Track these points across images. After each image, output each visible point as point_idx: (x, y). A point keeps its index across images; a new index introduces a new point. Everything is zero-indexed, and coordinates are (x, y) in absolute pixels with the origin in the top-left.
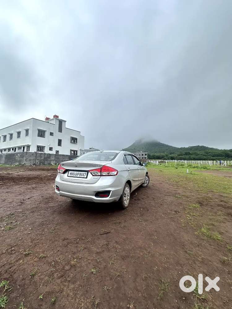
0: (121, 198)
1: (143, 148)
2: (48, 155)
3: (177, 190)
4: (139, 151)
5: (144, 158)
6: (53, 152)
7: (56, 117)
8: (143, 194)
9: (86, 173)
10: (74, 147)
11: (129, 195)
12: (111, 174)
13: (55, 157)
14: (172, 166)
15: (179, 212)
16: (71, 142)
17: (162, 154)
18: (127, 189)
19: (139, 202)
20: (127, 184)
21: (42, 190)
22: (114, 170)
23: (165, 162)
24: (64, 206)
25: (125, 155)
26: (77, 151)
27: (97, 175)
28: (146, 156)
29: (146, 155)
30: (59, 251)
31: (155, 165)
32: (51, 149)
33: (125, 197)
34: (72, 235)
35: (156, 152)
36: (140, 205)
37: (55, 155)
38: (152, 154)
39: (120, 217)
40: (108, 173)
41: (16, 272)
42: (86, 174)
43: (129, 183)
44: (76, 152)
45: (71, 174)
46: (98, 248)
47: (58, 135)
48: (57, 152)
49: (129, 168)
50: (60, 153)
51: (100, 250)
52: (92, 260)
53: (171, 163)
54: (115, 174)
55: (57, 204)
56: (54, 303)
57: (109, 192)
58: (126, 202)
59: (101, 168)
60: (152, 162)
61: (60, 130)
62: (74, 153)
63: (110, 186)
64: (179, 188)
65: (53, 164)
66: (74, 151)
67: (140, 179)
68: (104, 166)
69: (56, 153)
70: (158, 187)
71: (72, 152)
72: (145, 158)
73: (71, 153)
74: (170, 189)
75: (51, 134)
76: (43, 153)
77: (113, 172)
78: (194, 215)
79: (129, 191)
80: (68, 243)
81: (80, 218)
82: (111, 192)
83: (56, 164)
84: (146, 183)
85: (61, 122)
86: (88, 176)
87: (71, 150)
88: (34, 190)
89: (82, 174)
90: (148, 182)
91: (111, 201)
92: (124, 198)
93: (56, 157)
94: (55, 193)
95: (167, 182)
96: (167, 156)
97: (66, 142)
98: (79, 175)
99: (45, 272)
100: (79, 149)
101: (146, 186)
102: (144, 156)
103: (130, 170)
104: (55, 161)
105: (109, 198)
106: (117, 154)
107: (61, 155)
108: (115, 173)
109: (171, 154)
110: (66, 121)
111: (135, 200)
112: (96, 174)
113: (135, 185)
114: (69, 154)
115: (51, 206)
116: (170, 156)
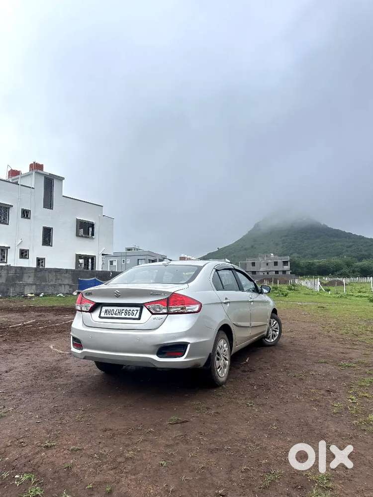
0: (210, 360)
1: (277, 244)
2: (16, 271)
3: (348, 351)
4: (266, 252)
5: (280, 273)
6: (31, 263)
7: (36, 167)
8: (262, 360)
9: (139, 309)
10: (87, 248)
11: (228, 358)
12: (189, 311)
13: (35, 276)
14: (361, 294)
15: (334, 392)
16: (77, 235)
17: (335, 260)
18: (223, 344)
19: (252, 375)
20: (222, 332)
21: (28, 355)
22: (194, 302)
23: (341, 283)
24: (89, 384)
25: (217, 270)
26: (93, 258)
27: (161, 312)
28: (287, 268)
29: (285, 263)
30: (100, 443)
31: (310, 293)
32: (24, 254)
33: (218, 359)
34: (118, 425)
35: (314, 256)
36: (252, 381)
37: (35, 269)
38: (303, 262)
39: (207, 400)
40: (182, 309)
41: (41, 465)
42: (139, 311)
43: (226, 330)
44: (90, 260)
45: (106, 311)
46: (167, 440)
47: (42, 217)
48: (40, 261)
49: (226, 299)
50: (47, 266)
51: (172, 442)
52: (158, 453)
53: (358, 287)
54: (196, 310)
55: (72, 381)
56: (110, 492)
57: (184, 346)
58: (222, 373)
59: (168, 298)
60: (303, 283)
61: (48, 203)
62: (86, 264)
63: (187, 334)
64: (355, 347)
65: (29, 295)
66: (86, 258)
67: (254, 324)
68: (174, 295)
69: (38, 264)
70: (303, 346)
71: (81, 261)
72: (284, 272)
73: (77, 263)
74: (333, 349)
75: (25, 214)
76: (4, 264)
77: (192, 307)
78: (366, 397)
79: (226, 349)
80: (114, 435)
81: (128, 403)
82: (189, 346)
83: (37, 295)
84: (274, 336)
85: (50, 182)
86: (143, 313)
87: (79, 257)
88: (11, 356)
89: (131, 312)
90: (278, 333)
91: (189, 366)
92: (217, 362)
93: (39, 275)
94: (71, 354)
95: (331, 333)
96: (348, 265)
97: (65, 235)
98: (123, 314)
99: (87, 464)
100: (101, 252)
101: (274, 345)
102: (280, 267)
103: (229, 302)
104: (34, 287)
105: (185, 358)
106: (199, 269)
107: (50, 270)
108: (196, 308)
109: (360, 260)
110: (63, 179)
111: (244, 371)
112: (158, 310)
113: (242, 337)
114: (74, 268)
115: (62, 383)
116: (357, 267)
